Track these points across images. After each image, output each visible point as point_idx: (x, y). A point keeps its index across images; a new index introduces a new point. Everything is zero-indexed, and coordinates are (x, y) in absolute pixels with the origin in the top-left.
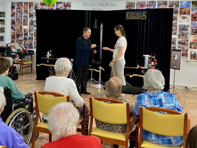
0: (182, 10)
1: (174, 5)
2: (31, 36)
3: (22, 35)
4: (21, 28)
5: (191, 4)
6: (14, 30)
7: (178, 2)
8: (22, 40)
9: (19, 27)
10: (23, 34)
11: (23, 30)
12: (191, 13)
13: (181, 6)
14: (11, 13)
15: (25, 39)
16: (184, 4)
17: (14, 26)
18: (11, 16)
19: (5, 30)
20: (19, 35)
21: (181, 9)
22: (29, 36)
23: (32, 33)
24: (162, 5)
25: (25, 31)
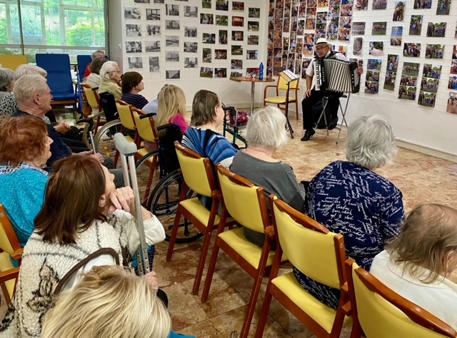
2: (293, 51)
3: (281, 49)
4: (281, 37)
6: (272, 40)
8: (280, 59)
9: (278, 34)
10: (282, 47)
11: (283, 40)
14: (269, 11)
15: (285, 56)
17: (271, 33)
18: (269, 16)
19: (259, 41)
20: (277, 49)
22: (289, 51)
23: (294, 45)
25: (285, 42)
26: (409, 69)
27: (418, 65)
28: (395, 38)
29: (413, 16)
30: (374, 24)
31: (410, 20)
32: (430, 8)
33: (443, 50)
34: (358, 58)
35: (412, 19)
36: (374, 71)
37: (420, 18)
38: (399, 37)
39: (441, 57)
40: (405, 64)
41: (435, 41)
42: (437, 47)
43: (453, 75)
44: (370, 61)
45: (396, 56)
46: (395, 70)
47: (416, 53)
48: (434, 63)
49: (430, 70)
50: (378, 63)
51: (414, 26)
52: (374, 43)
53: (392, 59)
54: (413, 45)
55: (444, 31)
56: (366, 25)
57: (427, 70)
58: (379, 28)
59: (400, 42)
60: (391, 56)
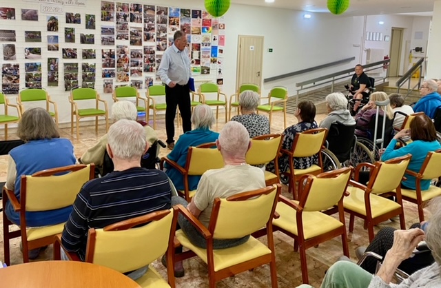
0: (172, 19)
1: (163, 13)
5: (179, 12)
7: (167, 8)
12: (180, 24)
13: (170, 14)
16: (172, 11)
21: (170, 18)
24: (149, 11)
26: (70, 68)
27: (77, 64)
28: (52, 44)
29: (66, 28)
30: (27, 32)
31: (64, 31)
32: (80, 23)
33: (95, 52)
34: (12, 63)
35: (66, 31)
36: (34, 73)
37: (73, 30)
38: (56, 44)
39: (95, 58)
40: (65, 64)
41: (87, 47)
42: (90, 50)
43: (104, 69)
44: (27, 65)
45: (55, 59)
46: (56, 69)
47: (74, 56)
48: (90, 62)
49: (88, 67)
50: (37, 66)
51: (69, 36)
52: (30, 49)
53: (52, 61)
54: (70, 50)
55: (93, 40)
56: (16, 33)
57: (85, 67)
58: (33, 36)
59: (58, 48)
60: (51, 59)
